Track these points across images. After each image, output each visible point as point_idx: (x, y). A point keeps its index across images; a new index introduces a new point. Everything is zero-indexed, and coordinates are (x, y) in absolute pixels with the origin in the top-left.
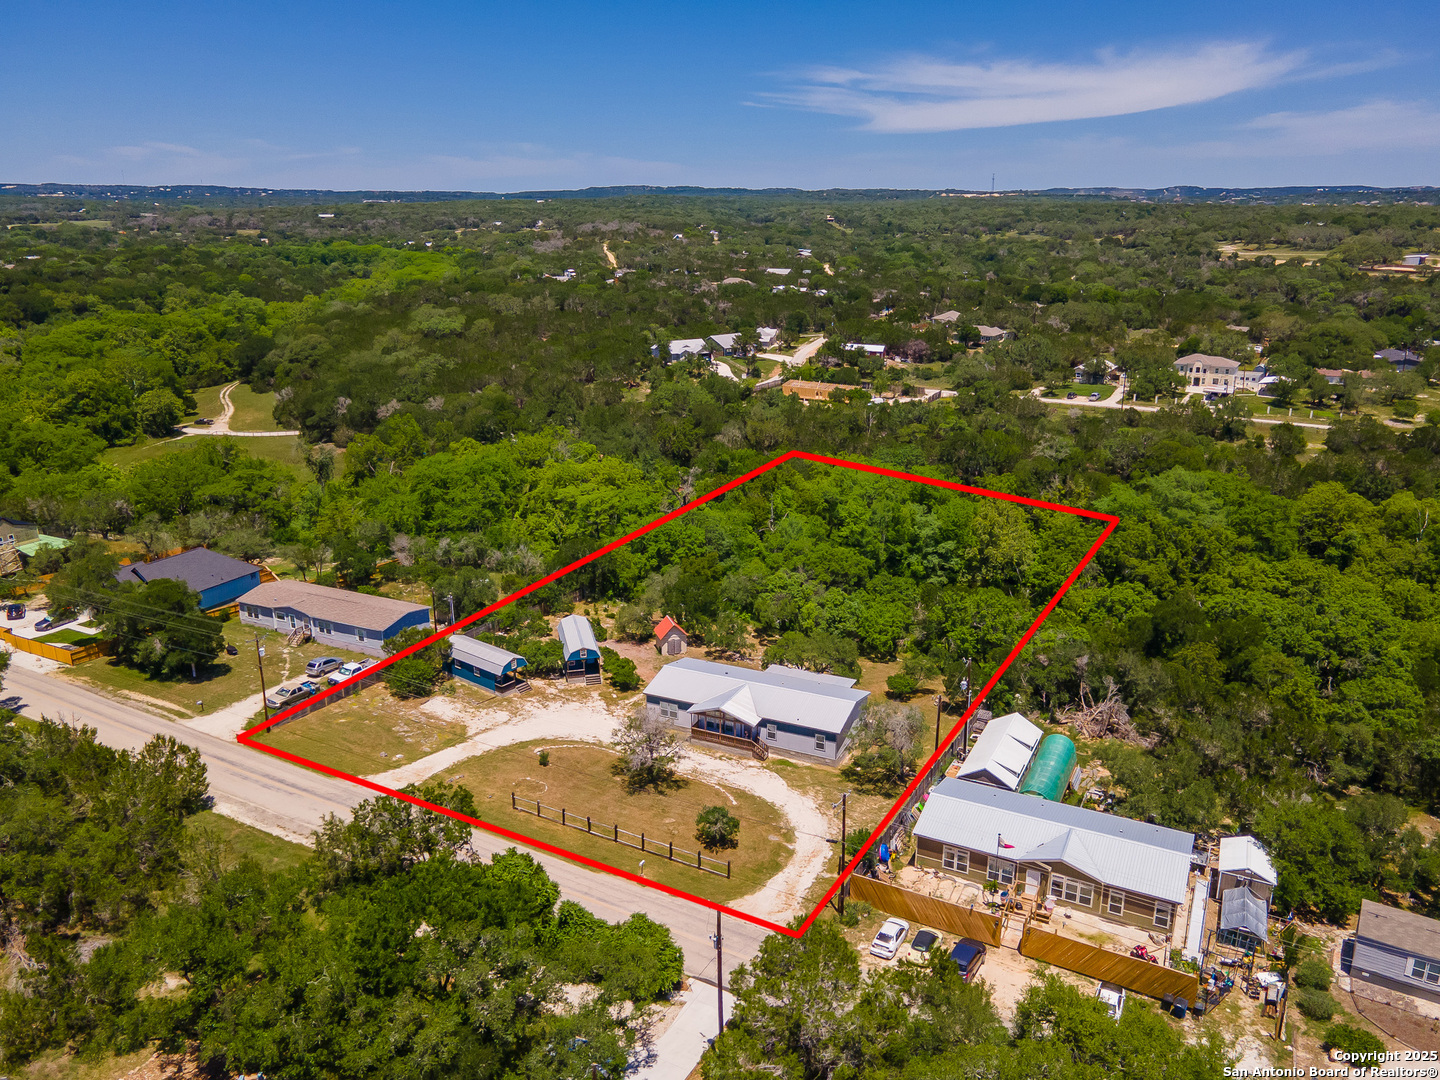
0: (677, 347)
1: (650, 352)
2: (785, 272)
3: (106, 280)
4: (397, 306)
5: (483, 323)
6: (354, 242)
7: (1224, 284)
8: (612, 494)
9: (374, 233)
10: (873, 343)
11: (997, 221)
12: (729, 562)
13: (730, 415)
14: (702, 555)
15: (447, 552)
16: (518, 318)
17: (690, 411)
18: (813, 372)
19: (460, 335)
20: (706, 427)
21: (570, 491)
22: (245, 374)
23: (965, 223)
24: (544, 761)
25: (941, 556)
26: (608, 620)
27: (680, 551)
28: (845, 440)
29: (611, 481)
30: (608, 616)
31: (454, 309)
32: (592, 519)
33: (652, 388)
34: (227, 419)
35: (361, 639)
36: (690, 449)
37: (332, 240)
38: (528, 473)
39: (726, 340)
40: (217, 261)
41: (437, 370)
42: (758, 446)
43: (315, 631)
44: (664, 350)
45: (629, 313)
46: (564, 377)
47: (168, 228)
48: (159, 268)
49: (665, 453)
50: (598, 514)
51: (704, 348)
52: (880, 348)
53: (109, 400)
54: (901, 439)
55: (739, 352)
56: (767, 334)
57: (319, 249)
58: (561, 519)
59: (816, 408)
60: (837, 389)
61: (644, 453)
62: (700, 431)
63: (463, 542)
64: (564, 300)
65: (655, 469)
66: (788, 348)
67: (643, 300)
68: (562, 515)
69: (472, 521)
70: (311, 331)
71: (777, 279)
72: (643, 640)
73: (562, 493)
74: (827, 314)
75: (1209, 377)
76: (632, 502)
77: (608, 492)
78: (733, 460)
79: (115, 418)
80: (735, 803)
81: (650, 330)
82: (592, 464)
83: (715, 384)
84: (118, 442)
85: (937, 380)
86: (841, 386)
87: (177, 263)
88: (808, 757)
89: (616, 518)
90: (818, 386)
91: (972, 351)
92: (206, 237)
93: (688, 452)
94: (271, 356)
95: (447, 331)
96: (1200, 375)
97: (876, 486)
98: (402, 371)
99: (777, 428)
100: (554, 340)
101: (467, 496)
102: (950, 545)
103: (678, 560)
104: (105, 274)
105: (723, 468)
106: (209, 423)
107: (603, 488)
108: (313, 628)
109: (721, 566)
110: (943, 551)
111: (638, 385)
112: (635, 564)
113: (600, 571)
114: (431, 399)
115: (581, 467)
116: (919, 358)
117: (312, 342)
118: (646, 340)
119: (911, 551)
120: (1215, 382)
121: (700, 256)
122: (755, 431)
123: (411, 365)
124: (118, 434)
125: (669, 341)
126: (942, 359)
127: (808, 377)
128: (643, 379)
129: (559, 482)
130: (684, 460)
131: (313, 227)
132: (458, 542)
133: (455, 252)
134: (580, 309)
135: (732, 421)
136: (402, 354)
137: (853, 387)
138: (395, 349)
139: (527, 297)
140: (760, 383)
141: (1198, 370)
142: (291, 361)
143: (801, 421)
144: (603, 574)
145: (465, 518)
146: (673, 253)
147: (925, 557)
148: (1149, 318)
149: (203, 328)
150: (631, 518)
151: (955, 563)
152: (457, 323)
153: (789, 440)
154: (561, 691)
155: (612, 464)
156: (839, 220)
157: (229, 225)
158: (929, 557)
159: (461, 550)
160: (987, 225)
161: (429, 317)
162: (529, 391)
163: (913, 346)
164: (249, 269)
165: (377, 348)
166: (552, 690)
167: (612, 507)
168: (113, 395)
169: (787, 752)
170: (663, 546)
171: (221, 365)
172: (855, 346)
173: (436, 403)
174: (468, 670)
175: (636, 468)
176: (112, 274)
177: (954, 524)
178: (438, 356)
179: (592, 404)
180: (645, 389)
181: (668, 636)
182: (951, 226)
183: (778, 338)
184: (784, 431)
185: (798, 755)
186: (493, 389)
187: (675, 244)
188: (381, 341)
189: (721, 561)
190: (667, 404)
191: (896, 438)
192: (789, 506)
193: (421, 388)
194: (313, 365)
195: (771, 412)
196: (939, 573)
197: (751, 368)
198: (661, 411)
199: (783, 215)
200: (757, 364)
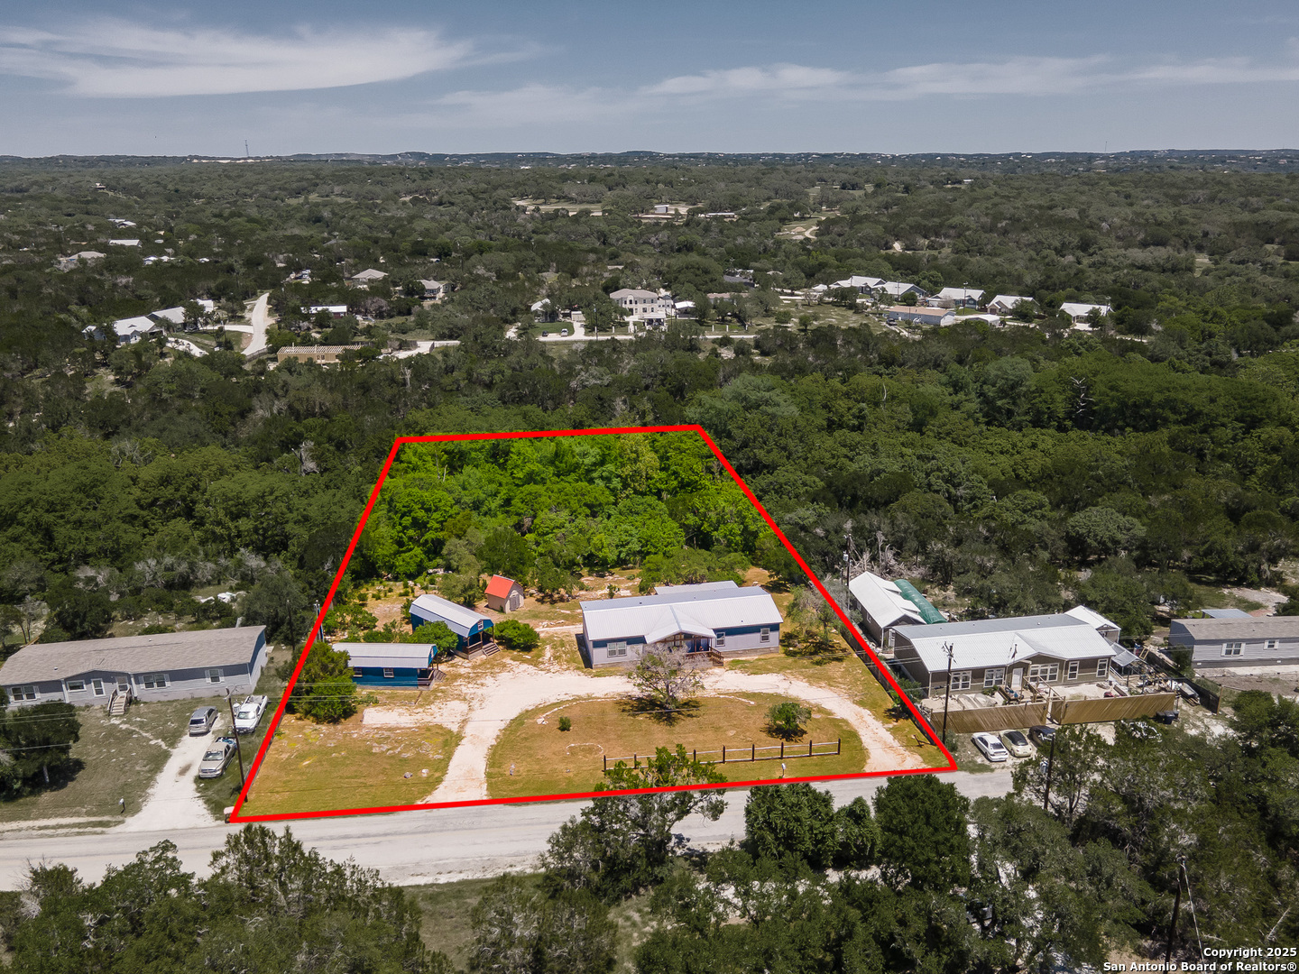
0: (122, 327)
2: (133, 242)
7: (546, 233)
10: (333, 304)
23: (262, 188)
24: (564, 726)
25: (604, 478)
35: (215, 679)
39: (176, 315)
43: (138, 690)
51: (153, 326)
52: (343, 308)
56: (206, 305)
60: (345, 350)
66: (238, 318)
75: (640, 306)
80: (752, 703)
86: (348, 347)
88: (755, 651)
90: (316, 350)
91: (426, 305)
96: (633, 306)
102: (610, 468)
108: (135, 686)
116: (380, 315)
120: (645, 310)
126: (401, 313)
137: (359, 347)
141: (631, 302)
148: (542, 263)
151: (617, 482)
154: (473, 668)
156: (109, 187)
160: (285, 189)
163: (371, 304)
166: (464, 670)
169: (736, 653)
172: (318, 308)
174: (372, 675)
181: (510, 592)
182: (249, 191)
183: (219, 308)
185: (745, 652)
197: (222, 340)
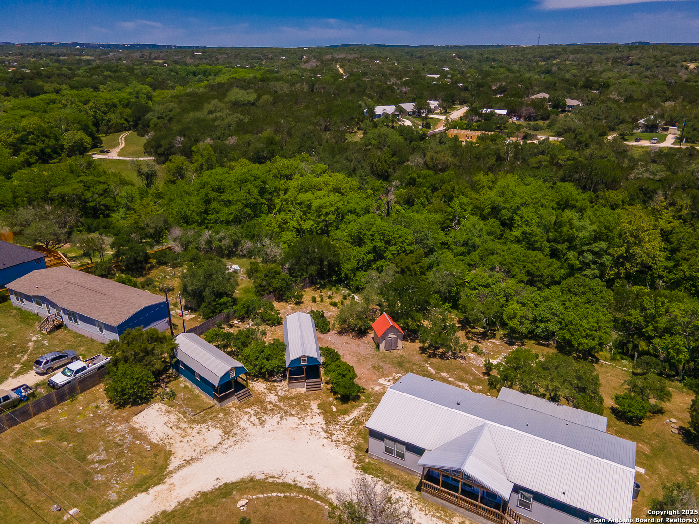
0: (379, 110)
1: (363, 113)
2: (436, 76)
3: (76, 78)
4: (221, 91)
5: (266, 97)
6: (210, 65)
8: (338, 199)
9: (221, 61)
10: (500, 109)
11: (547, 55)
12: (432, 258)
13: (414, 150)
14: (411, 252)
15: (209, 242)
16: (287, 95)
17: (389, 147)
18: (464, 124)
19: (253, 104)
20: (399, 157)
21: (307, 196)
22: (135, 127)
23: (529, 56)
25: (594, 253)
26: (332, 307)
27: (393, 248)
28: (493, 165)
29: (337, 190)
30: (331, 304)
31: (251, 90)
32: (323, 218)
33: (364, 134)
34: (119, 150)
35: (101, 330)
36: (389, 170)
37: (199, 64)
38: (282, 184)
39: (409, 107)
40: (136, 72)
41: (237, 122)
42: (434, 168)
43: (66, 319)
44: (371, 111)
45: (351, 93)
46: (311, 127)
47: (120, 59)
48: (105, 74)
49: (373, 172)
50: (327, 214)
51: (396, 110)
52: (504, 112)
53: (46, 136)
54: (532, 166)
55: (416, 114)
56: (433, 104)
57: (192, 68)
58: (301, 217)
59: (470, 145)
61: (360, 172)
62: (395, 159)
63: (221, 234)
64: (313, 86)
65: (367, 183)
66: (445, 112)
67: (358, 86)
68: (301, 214)
69: (236, 217)
70: (171, 101)
71: (433, 79)
72: (361, 333)
73: (302, 197)
74: (466, 94)
76: (352, 205)
77: (335, 198)
78: (419, 177)
79: (48, 147)
81: (363, 100)
82: (325, 178)
83: (403, 130)
84: (50, 161)
85: (542, 131)
86: (484, 133)
87: (115, 72)
89: (341, 216)
90: (469, 133)
91: (562, 115)
92: (138, 63)
93: (387, 172)
94: (148, 116)
95: (246, 102)
97: (533, 197)
98: (216, 123)
99: (446, 157)
100: (307, 107)
101: (235, 197)
102: (603, 245)
103: (390, 256)
104: (75, 75)
105: (412, 182)
106: (108, 152)
107: (332, 195)
108: (64, 317)
109: (426, 261)
110: (597, 249)
111: (356, 132)
112: (355, 256)
113: (326, 263)
114: (230, 138)
115: (317, 180)
116: (528, 118)
117: (170, 107)
118: (360, 106)
119: (569, 249)
121: (388, 69)
122: (432, 159)
123: (223, 120)
124: (50, 157)
125: (374, 106)
126: (543, 119)
127: (461, 128)
128: (359, 129)
129: (301, 189)
130: (385, 177)
131: (191, 58)
132: (218, 233)
133: (260, 70)
134: (322, 91)
135: (416, 153)
136: (218, 114)
137: (493, 133)
138: (215, 111)
139: (292, 84)
140: (431, 132)
142: (158, 118)
143: (462, 154)
144: (329, 265)
145: (231, 214)
146: (374, 68)
147: (581, 253)
149: (116, 101)
150: (351, 217)
151: (606, 260)
152: (252, 97)
153: (454, 165)
154: (282, 399)
155: (339, 178)
156: (460, 57)
157: (150, 58)
158: (585, 254)
159: (220, 240)
161: (236, 94)
162: (290, 135)
163: (524, 111)
164: (153, 76)
165: (205, 111)
166: (272, 398)
167: (338, 208)
168: (47, 133)
170: (379, 244)
171: (123, 121)
172: (489, 110)
173: (232, 140)
174: (190, 372)
175: (354, 182)
176: (79, 76)
177: (606, 228)
178: (238, 115)
179: (327, 142)
180: (360, 135)
181: (386, 334)
182: (522, 58)
183: (440, 106)
184: (451, 159)
186: (268, 132)
187: (376, 64)
188: (208, 107)
189: (426, 256)
190: (374, 142)
191: (528, 165)
192: (465, 210)
193: (227, 132)
194: (170, 120)
195: (440, 148)
196: (592, 266)
197: (425, 122)
198: (370, 147)
199: (430, 55)
200: (428, 120)
